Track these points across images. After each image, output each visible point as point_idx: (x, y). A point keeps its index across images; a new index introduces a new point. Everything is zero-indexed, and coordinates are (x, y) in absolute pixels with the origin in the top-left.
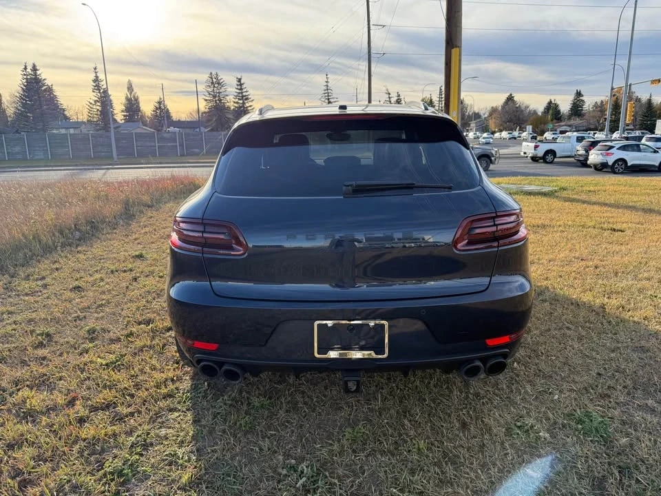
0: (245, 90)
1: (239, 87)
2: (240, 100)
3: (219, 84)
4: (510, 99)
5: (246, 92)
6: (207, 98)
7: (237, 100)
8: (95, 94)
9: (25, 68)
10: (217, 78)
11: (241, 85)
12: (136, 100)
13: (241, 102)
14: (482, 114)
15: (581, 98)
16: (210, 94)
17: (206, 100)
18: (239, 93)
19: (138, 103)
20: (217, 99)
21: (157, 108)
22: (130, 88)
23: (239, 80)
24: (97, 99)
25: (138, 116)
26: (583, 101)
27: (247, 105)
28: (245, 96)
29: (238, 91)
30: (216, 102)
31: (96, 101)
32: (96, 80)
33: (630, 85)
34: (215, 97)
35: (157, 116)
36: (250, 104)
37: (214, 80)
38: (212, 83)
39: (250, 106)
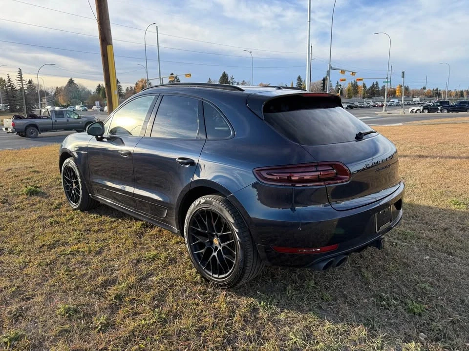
4: (71, 82)
14: (49, 92)
15: (119, 84)
26: (120, 86)
33: (162, 79)
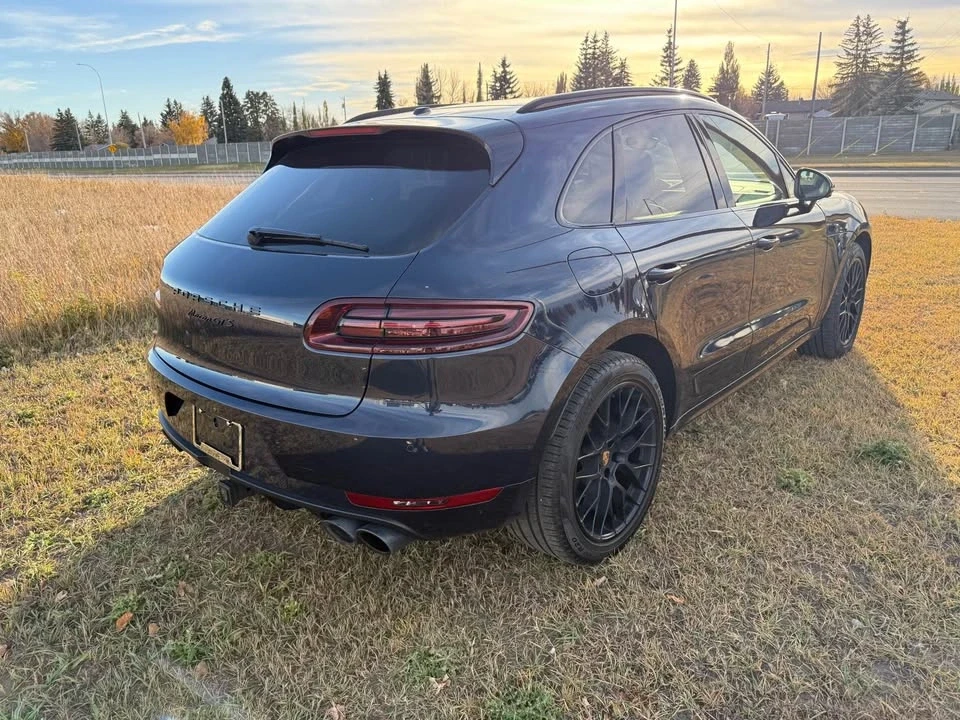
0: (910, 41)
1: (899, 38)
2: (898, 59)
3: (869, 34)
5: (912, 44)
6: (842, 61)
7: (891, 60)
8: (662, 68)
9: (586, 41)
10: (867, 26)
11: (904, 33)
12: (735, 71)
13: (898, 63)
16: (849, 54)
17: (840, 64)
18: (898, 48)
19: (737, 77)
20: (860, 60)
21: (763, 83)
22: (729, 55)
23: (903, 25)
24: (664, 75)
25: (733, 96)
27: (909, 68)
28: (909, 51)
29: (896, 45)
30: (857, 66)
31: (663, 79)
32: (670, 48)
34: (857, 57)
35: (760, 95)
36: (915, 65)
37: (862, 29)
38: (857, 35)
39: (914, 70)
